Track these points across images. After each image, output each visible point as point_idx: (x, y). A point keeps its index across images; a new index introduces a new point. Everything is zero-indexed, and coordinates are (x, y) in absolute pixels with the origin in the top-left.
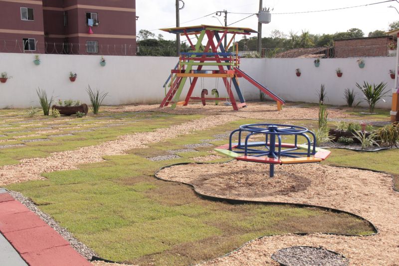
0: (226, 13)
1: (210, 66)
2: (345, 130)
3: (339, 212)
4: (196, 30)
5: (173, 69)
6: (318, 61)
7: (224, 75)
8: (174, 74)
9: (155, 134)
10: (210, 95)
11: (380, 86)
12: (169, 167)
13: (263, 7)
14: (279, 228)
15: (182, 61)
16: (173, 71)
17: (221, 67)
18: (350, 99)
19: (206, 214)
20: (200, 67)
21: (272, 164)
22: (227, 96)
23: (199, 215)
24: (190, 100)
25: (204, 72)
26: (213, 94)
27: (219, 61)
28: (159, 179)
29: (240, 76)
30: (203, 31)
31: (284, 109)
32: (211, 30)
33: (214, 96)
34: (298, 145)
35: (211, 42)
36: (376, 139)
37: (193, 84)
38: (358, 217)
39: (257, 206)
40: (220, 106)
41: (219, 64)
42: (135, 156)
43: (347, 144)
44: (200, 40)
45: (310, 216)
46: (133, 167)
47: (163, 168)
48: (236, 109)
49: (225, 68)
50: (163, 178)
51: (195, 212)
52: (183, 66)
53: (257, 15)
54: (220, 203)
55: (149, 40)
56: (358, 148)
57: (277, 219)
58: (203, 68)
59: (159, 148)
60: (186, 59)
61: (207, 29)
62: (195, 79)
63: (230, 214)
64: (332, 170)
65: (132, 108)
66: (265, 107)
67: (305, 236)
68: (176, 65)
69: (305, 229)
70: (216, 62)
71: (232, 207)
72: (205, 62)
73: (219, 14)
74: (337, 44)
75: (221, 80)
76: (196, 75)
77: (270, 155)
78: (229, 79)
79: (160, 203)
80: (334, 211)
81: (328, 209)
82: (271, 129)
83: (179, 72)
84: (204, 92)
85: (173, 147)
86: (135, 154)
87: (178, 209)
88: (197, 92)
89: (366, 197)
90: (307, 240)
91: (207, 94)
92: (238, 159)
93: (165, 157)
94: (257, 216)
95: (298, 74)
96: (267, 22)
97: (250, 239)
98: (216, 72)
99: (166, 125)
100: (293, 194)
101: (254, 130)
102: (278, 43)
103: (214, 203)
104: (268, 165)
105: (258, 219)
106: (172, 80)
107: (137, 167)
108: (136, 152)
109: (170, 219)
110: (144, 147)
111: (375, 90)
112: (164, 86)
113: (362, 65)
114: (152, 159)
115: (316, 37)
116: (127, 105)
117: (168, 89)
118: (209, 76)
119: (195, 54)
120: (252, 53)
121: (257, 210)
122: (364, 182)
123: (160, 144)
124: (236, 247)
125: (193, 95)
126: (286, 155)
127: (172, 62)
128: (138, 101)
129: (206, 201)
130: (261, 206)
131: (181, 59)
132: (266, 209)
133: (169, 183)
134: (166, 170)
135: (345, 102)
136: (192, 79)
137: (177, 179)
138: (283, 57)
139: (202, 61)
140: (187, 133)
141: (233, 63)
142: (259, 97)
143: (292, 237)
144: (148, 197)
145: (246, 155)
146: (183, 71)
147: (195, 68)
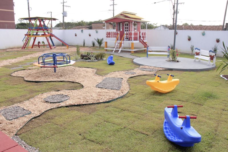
0: (51, 12)
1: (41, 33)
2: (86, 54)
3: (73, 82)
4: (35, 19)
5: (26, 34)
6: (83, 31)
7: (46, 36)
8: (26, 36)
9: (16, 59)
10: (41, 44)
11: (102, 39)
12: (17, 71)
13: (64, 10)
14: (50, 90)
15: (29, 31)
16: (26, 35)
17: (44, 33)
18: (94, 44)
19: (26, 87)
20: (37, 33)
21: (55, 67)
22: (47, 44)
23: (23, 88)
24: (34, 46)
25: (39, 35)
26: (42, 43)
27: (43, 31)
28: (12, 76)
29: (52, 36)
30: (37, 19)
31: (69, 48)
32: (40, 19)
33: (43, 44)
34: (64, 60)
35: (40, 24)
36: (95, 57)
37: (35, 40)
38: (79, 83)
39: (46, 83)
40: (45, 48)
41: (44, 32)
42: (5, 68)
43: (86, 59)
44: (36, 22)
45: (63, 85)
46: (3, 72)
47: (15, 72)
48: (51, 49)
49: (46, 33)
50: (13, 75)
51: (21, 87)
52: (30, 33)
53: (62, 13)
54: (32, 83)
55: (22, 23)
56: (89, 60)
57: (52, 86)
58: (38, 33)
59: (15, 64)
60: (31, 30)
61: (38, 18)
62: (35, 38)
63: (35, 86)
64: (77, 69)
65: (10, 50)
66: (63, 47)
67: (59, 92)
68: (27, 32)
69: (59, 89)
70: (42, 31)
71: (36, 84)
72: (39, 31)
73: (48, 13)
74: (93, 25)
75: (45, 38)
76: (36, 36)
77: (54, 65)
78: (48, 37)
79: (9, 84)
80: (72, 82)
81: (70, 82)
82: (54, 55)
83: (28, 35)
84: (39, 42)
85: (22, 64)
86: (5, 67)
87: (15, 86)
88: (36, 43)
89: (85, 77)
90: (59, 93)
91: (40, 43)
92: (41, 67)
93: (17, 68)
94: (44, 86)
95: (76, 35)
96: (66, 16)
97: (38, 94)
98: (43, 35)
99: (21, 56)
100: (60, 78)
101: (47, 56)
102: (73, 24)
103: (30, 83)
104: (54, 68)
105: (45, 87)
106: (26, 39)
107: (4, 72)
108: (6, 67)
109: (11, 90)
110: (10, 64)
111: (101, 41)
112: (23, 41)
113: (97, 32)
114: (11, 69)
115: (87, 22)
116: (9, 49)
117: (24, 42)
118: (40, 36)
119: (34, 28)
120: (61, 28)
121: (45, 84)
122: (87, 72)
123: (16, 63)
124: (33, 97)
125: (35, 44)
126: (60, 64)
127: (26, 31)
128: (13, 47)
129: (27, 82)
130: (47, 83)
131: (29, 30)
132: (48, 83)
133: (15, 77)
134: (16, 73)
135: (92, 45)
136: (34, 38)
137: (19, 76)
138: (74, 29)
139: (38, 31)
140: (29, 58)
141: (49, 31)
142: (62, 44)
143: (54, 92)
144: (5, 83)
145: (44, 65)
146: (30, 35)
147: (35, 33)
